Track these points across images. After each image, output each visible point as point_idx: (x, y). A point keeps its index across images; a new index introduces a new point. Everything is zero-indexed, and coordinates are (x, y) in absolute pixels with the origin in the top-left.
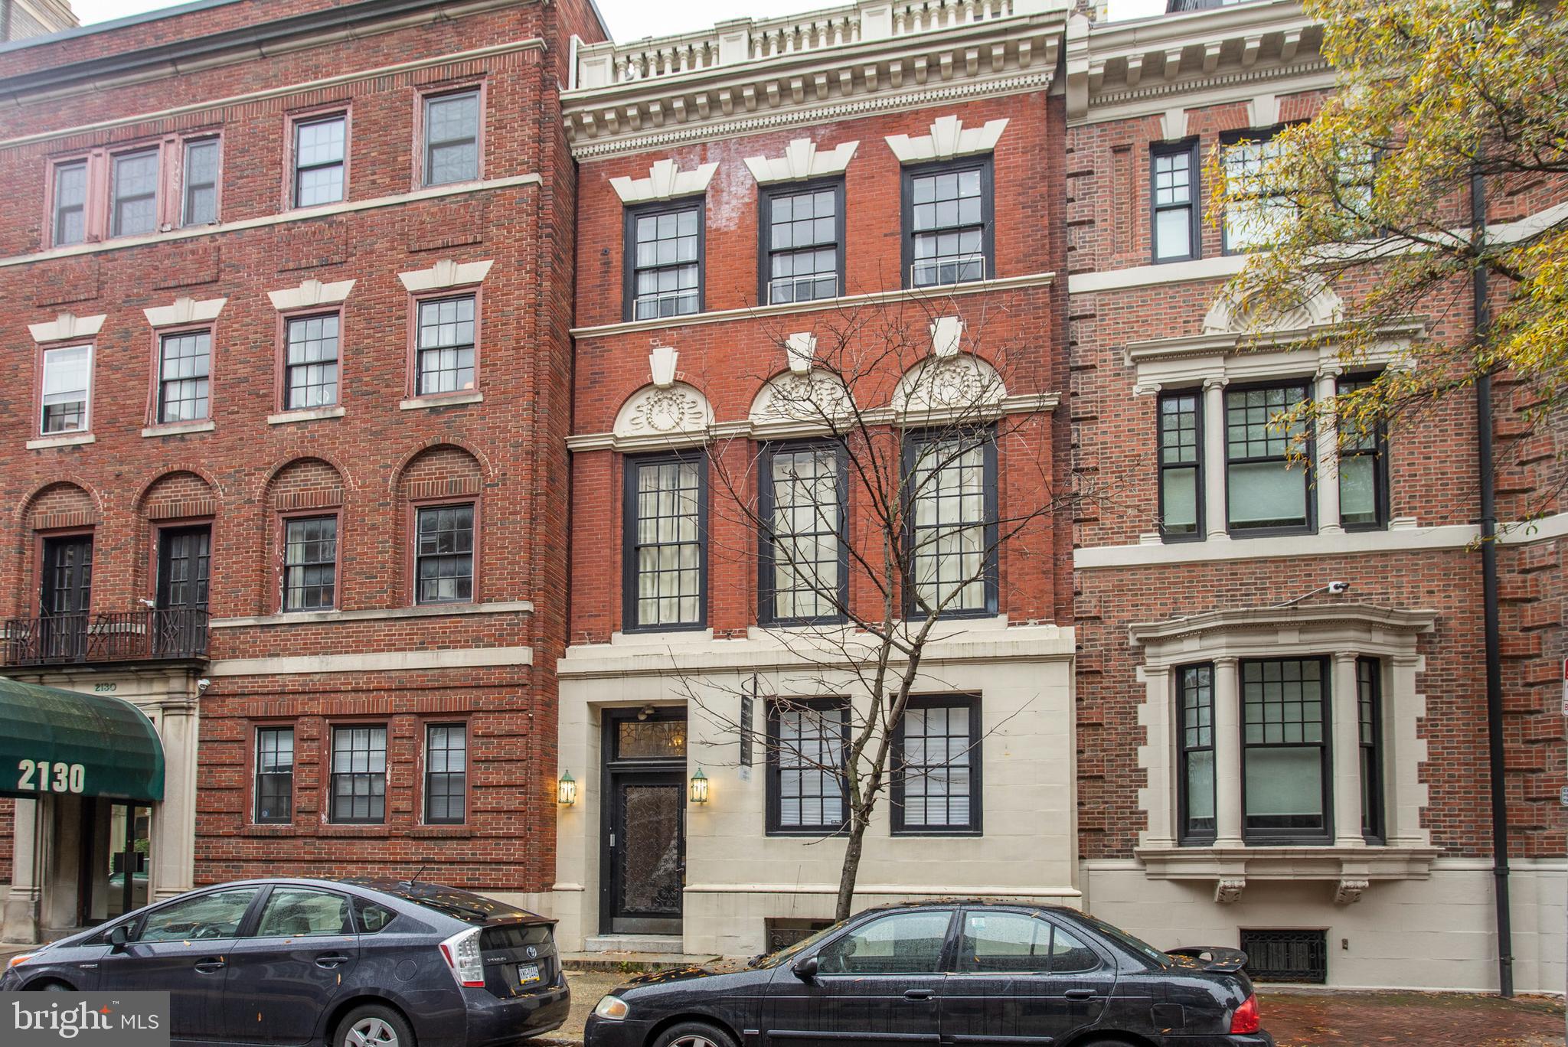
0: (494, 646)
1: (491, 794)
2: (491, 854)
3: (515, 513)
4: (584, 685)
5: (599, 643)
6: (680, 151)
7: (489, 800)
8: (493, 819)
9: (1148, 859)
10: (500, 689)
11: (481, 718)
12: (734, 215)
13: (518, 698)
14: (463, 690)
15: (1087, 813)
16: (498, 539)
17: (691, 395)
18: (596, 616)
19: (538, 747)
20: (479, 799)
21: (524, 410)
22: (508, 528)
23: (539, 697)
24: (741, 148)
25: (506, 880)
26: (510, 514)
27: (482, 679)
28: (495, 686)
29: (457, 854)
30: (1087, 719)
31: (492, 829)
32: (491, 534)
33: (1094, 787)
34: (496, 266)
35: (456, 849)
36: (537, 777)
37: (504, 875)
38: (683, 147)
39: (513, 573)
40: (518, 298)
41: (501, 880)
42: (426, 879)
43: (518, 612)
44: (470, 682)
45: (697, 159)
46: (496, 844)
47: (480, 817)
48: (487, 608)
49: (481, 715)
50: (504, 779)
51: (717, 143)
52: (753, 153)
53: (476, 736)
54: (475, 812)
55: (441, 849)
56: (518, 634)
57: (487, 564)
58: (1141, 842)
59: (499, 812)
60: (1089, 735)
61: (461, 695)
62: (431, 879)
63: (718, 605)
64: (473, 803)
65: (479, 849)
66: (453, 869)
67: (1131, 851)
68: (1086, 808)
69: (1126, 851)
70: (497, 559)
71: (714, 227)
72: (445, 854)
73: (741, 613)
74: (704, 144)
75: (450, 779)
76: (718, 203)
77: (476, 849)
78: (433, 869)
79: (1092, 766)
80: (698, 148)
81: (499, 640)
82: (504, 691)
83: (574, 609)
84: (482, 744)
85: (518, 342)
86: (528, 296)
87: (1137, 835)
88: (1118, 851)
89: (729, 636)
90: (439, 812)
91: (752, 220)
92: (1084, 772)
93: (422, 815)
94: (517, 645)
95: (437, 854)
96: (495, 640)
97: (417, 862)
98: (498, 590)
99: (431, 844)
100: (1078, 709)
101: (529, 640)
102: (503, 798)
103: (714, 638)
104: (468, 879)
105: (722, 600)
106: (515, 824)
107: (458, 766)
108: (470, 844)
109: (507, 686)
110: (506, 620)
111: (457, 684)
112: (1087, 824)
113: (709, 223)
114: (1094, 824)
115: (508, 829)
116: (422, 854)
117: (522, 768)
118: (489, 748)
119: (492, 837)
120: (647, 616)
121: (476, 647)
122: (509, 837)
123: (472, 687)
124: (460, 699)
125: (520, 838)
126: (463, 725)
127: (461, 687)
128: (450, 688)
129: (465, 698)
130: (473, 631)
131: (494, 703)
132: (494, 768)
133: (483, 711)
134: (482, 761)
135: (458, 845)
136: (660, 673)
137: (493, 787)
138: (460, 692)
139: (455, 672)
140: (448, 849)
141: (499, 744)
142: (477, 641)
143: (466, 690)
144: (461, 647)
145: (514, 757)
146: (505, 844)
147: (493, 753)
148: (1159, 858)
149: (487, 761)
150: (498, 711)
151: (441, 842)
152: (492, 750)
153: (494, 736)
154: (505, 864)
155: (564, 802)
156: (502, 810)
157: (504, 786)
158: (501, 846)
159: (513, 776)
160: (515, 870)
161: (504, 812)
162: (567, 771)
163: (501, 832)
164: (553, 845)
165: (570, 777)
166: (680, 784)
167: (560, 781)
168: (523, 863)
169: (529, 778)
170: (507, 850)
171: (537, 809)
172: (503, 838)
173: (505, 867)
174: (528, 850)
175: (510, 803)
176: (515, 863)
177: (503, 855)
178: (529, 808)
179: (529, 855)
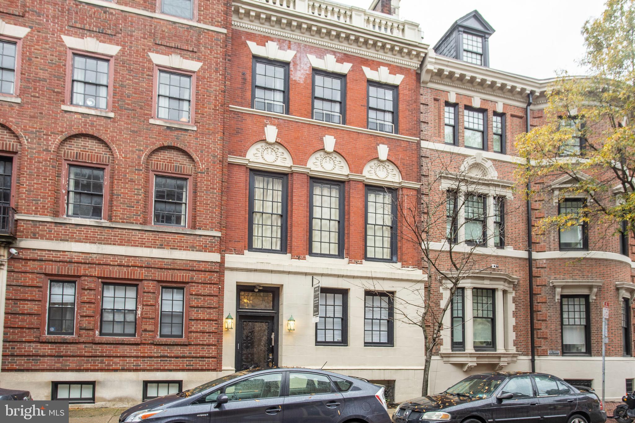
0: (202, 251)
1: (200, 323)
2: (199, 353)
3: (213, 189)
5: (239, 254)
6: (279, 40)
7: (200, 326)
8: (201, 336)
9: (443, 356)
10: (205, 273)
11: (194, 286)
12: (302, 77)
13: (215, 278)
14: (184, 271)
16: (204, 199)
17: (281, 150)
18: (238, 241)
19: (222, 302)
20: (193, 326)
21: (218, 140)
22: (209, 195)
23: (222, 278)
24: (305, 49)
25: (208, 366)
26: (211, 188)
27: (195, 267)
28: (202, 271)
29: (181, 353)
31: (200, 340)
32: (200, 196)
34: (204, 67)
35: (180, 350)
36: (221, 316)
37: (206, 363)
38: (280, 39)
39: (212, 217)
40: (216, 85)
41: (205, 366)
42: (162, 366)
43: (215, 236)
44: (188, 268)
45: (286, 47)
46: (202, 348)
47: (194, 335)
48: (198, 232)
49: (194, 284)
50: (207, 317)
51: (295, 43)
52: (311, 53)
53: (192, 295)
54: (191, 332)
55: (172, 350)
56: (214, 247)
57: (198, 211)
58: (441, 350)
59: (203, 332)
61: (183, 273)
62: (165, 366)
63: (295, 244)
64: (188, 328)
65: (193, 351)
67: (438, 353)
70: (203, 209)
71: (294, 79)
72: (173, 353)
73: (304, 249)
74: (290, 41)
75: (172, 315)
76: (296, 69)
77: (192, 351)
78: (167, 361)
80: (287, 42)
81: (204, 249)
82: (207, 273)
84: (195, 298)
85: (215, 107)
86: (221, 86)
87: (440, 347)
88: (435, 353)
89: (298, 258)
90: (167, 331)
91: (309, 81)
93: (159, 333)
94: (214, 252)
95: (169, 353)
96: (203, 248)
97: (157, 357)
98: (204, 224)
99: (166, 348)
101: (220, 251)
102: (206, 326)
103: (292, 258)
104: (187, 366)
105: (295, 242)
106: (212, 338)
107: (178, 308)
108: (188, 348)
109: (208, 271)
110: (209, 239)
111: (182, 268)
113: (291, 77)
115: (208, 341)
116: (160, 353)
117: (216, 312)
118: (198, 301)
119: (200, 345)
120: (257, 244)
121: (192, 250)
122: (209, 345)
123: (189, 270)
124: (183, 275)
125: (215, 345)
126: (182, 288)
127: (183, 270)
128: (177, 269)
129: (186, 275)
130: (190, 243)
131: (201, 279)
132: (201, 311)
133: (195, 283)
134: (194, 307)
135: (181, 348)
136: (272, 272)
137: (200, 320)
138: (182, 272)
139: (181, 262)
140: (175, 350)
141: (204, 299)
142: (193, 248)
143: (186, 271)
144: (184, 250)
145: (212, 306)
146: (207, 348)
147: (200, 303)
148: (448, 356)
149: (197, 307)
150: (203, 283)
151: (172, 347)
152: (200, 302)
153: (201, 295)
154: (206, 358)
155: (229, 328)
156: (205, 331)
157: (207, 320)
158: (205, 349)
159: (212, 315)
160: (212, 361)
161: (207, 332)
162: (230, 313)
163: (205, 342)
164: (222, 349)
165: (231, 317)
166: (269, 321)
167: (227, 318)
168: (216, 357)
169: (218, 317)
170: (208, 351)
171: (222, 331)
172: (206, 345)
173: (206, 360)
174: (217, 351)
175: (210, 328)
176: (212, 357)
177: (206, 353)
178: (218, 331)
179: (217, 353)
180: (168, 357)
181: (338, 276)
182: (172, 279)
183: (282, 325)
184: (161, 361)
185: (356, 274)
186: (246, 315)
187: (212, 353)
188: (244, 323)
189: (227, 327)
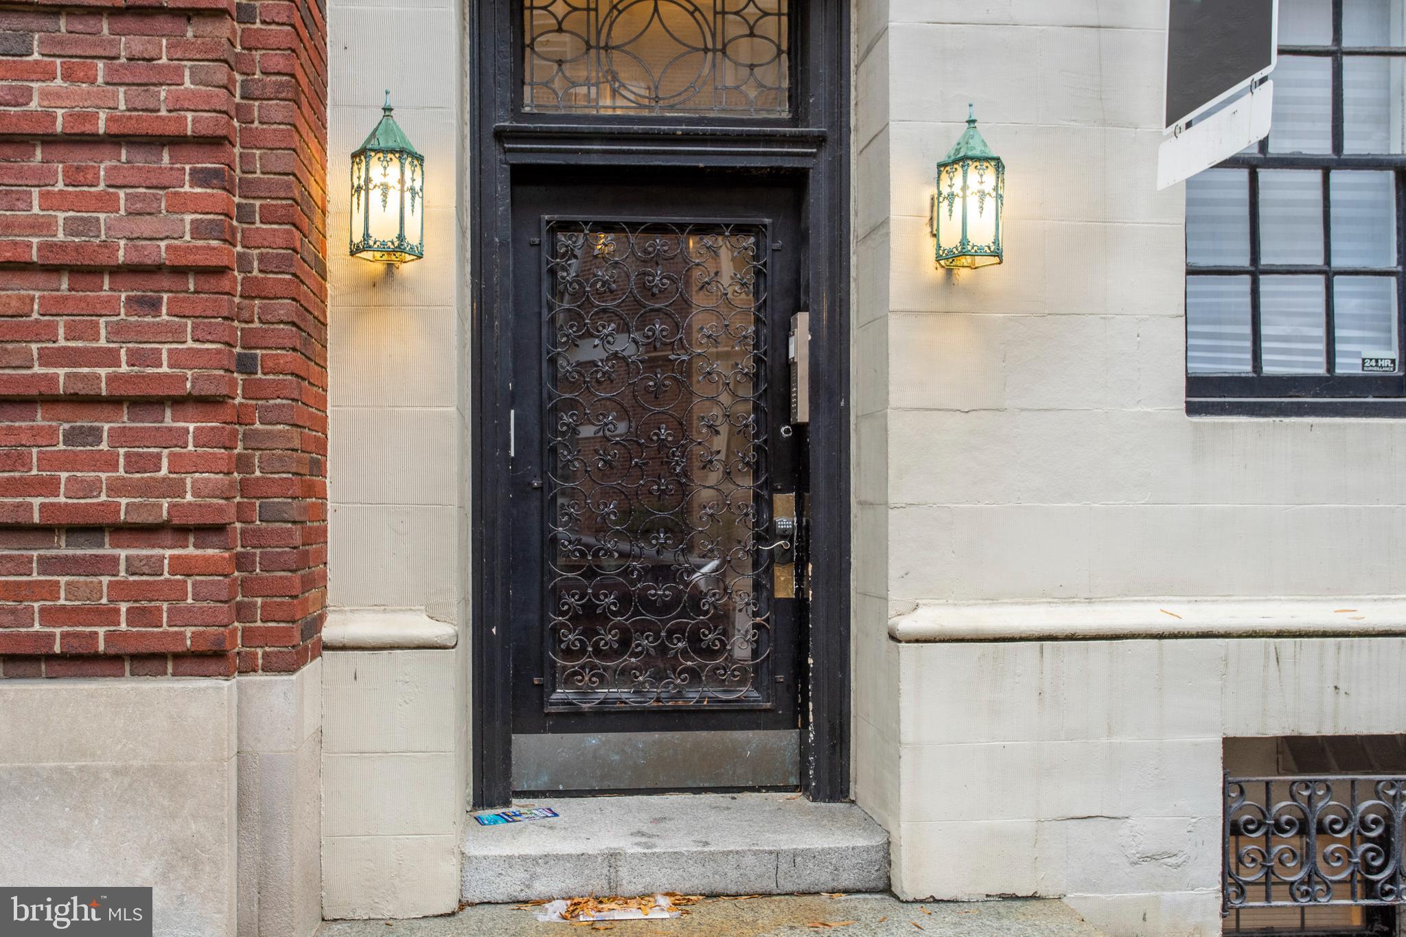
2: (50, 486)
7: (43, 209)
8: (52, 308)
25: (136, 616)
31: (48, 357)
36: (278, 110)
41: (109, 616)
46: (67, 438)
102: (107, 204)
106: (176, 335)
115: (136, 359)
117: (207, 56)
119: (51, 400)
125: (204, 403)
146: (119, 437)
154: (125, 537)
155: (384, 248)
156: (103, 259)
157: (115, 140)
158: (104, 446)
159: (163, 92)
160: (179, 565)
161: (117, 271)
162: (387, 109)
163: (103, 372)
164: (322, 446)
165: (403, 138)
166: (767, 221)
167: (360, 155)
168: (219, 529)
169: (242, 113)
170: (134, 463)
171: (282, 265)
172: (115, 401)
173: (123, 553)
174: (243, 463)
175: (145, 226)
176: (180, 530)
177: (116, 488)
178: (243, 261)
179: (245, 487)
183: (881, 226)
186: (572, 160)
187: (175, 489)
188: (561, 236)
189: (358, 238)
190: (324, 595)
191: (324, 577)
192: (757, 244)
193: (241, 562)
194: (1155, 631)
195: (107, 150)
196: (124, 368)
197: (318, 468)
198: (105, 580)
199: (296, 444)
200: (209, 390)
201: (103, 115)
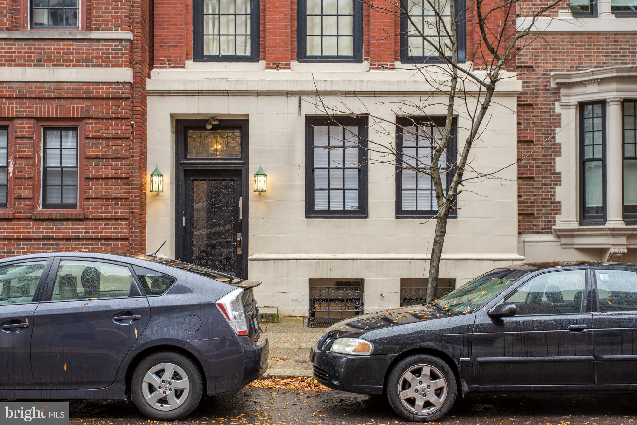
0: (101, 66)
1: (101, 184)
2: (102, 232)
4: (168, 100)
5: (177, 67)
7: (101, 189)
8: (102, 205)
9: (561, 234)
10: (107, 101)
11: (91, 124)
13: (123, 108)
14: (75, 101)
15: (523, 203)
18: (174, 46)
19: (138, 148)
20: (91, 188)
23: (139, 109)
27: (92, 92)
28: (103, 99)
29: (73, 233)
30: (524, 137)
31: (102, 212)
33: (527, 184)
35: (72, 229)
36: (137, 172)
39: (116, 9)
43: (121, 40)
44: (81, 94)
46: (105, 225)
47: (92, 203)
49: (91, 121)
50: (112, 173)
53: (87, 138)
54: (87, 199)
55: (59, 229)
56: (121, 58)
58: (557, 223)
59: (107, 199)
60: (524, 149)
61: (74, 104)
63: (270, 43)
64: (86, 192)
65: (91, 228)
66: (69, 245)
67: (551, 228)
68: (523, 198)
69: (547, 229)
72: (62, 232)
73: (287, 50)
75: (62, 172)
77: (89, 228)
78: (52, 245)
79: (527, 170)
81: (106, 61)
82: (111, 102)
83: (156, 40)
84: (93, 144)
87: (554, 218)
88: (543, 229)
89: (277, 67)
90: (54, 199)
92: (522, 174)
93: (41, 201)
94: (121, 66)
95: (55, 233)
96: (103, 61)
98: (104, 21)
99: (51, 225)
100: (518, 130)
101: (131, 63)
102: (111, 188)
103: (267, 68)
105: (272, 40)
106: (121, 208)
107: (70, 162)
108: (84, 224)
109: (112, 99)
110: (111, 46)
111: (71, 95)
112: (523, 210)
114: (528, 210)
115: (115, 212)
116: (42, 232)
117: (126, 164)
118: (98, 148)
119: (102, 219)
120: (211, 49)
121: (87, 66)
122: (117, 219)
123: (83, 98)
124: (73, 107)
125: (125, 219)
126: (75, 129)
127: (74, 98)
128: (64, 98)
129: (78, 107)
130: (83, 53)
131: (102, 112)
132: (103, 164)
133: (93, 118)
134: (93, 158)
135: (73, 225)
136: (228, 93)
137: (102, 179)
138: (72, 102)
139: (69, 86)
140: (65, 228)
141: (107, 145)
142: (87, 62)
143: (78, 101)
144: (73, 66)
145: (120, 155)
146: (112, 225)
147: (102, 152)
148: (570, 233)
149: (97, 158)
150: (106, 119)
151: (59, 223)
152: (101, 149)
153: (102, 139)
154: (113, 240)
155: (155, 192)
156: (110, 197)
157: (112, 178)
158: (110, 226)
159: (120, 171)
160: (121, 245)
161: (112, 199)
162: (157, 167)
163: (110, 214)
164: (145, 225)
165: (159, 172)
166: (236, 178)
167: (152, 175)
168: (128, 239)
169: (132, 172)
170: (115, 229)
171: (138, 197)
172: (112, 219)
173: (113, 243)
174: (131, 229)
175: (117, 192)
176: (121, 239)
177: (112, 233)
178: (132, 196)
179: (132, 232)
180: (54, 239)
181: (346, 94)
182: (57, 114)
184: (43, 245)
185: (378, 89)
186: (196, 168)
187: (121, 233)
188: (195, 182)
189: (151, 190)
190: (146, 251)
191: (146, 248)
192: (234, 183)
193: (131, 244)
194: (296, 258)
195: (111, 180)
196: (113, 214)
197: (145, 229)
198: (110, 247)
199: (140, 225)
200: (126, 217)
201: (110, 175)
